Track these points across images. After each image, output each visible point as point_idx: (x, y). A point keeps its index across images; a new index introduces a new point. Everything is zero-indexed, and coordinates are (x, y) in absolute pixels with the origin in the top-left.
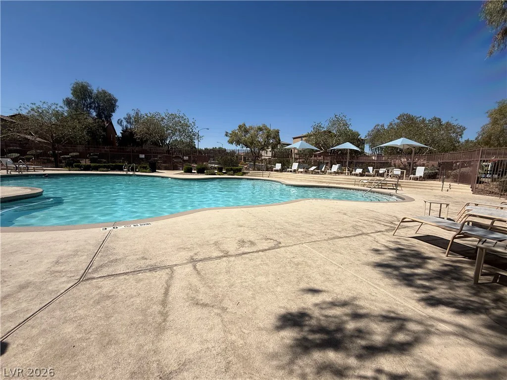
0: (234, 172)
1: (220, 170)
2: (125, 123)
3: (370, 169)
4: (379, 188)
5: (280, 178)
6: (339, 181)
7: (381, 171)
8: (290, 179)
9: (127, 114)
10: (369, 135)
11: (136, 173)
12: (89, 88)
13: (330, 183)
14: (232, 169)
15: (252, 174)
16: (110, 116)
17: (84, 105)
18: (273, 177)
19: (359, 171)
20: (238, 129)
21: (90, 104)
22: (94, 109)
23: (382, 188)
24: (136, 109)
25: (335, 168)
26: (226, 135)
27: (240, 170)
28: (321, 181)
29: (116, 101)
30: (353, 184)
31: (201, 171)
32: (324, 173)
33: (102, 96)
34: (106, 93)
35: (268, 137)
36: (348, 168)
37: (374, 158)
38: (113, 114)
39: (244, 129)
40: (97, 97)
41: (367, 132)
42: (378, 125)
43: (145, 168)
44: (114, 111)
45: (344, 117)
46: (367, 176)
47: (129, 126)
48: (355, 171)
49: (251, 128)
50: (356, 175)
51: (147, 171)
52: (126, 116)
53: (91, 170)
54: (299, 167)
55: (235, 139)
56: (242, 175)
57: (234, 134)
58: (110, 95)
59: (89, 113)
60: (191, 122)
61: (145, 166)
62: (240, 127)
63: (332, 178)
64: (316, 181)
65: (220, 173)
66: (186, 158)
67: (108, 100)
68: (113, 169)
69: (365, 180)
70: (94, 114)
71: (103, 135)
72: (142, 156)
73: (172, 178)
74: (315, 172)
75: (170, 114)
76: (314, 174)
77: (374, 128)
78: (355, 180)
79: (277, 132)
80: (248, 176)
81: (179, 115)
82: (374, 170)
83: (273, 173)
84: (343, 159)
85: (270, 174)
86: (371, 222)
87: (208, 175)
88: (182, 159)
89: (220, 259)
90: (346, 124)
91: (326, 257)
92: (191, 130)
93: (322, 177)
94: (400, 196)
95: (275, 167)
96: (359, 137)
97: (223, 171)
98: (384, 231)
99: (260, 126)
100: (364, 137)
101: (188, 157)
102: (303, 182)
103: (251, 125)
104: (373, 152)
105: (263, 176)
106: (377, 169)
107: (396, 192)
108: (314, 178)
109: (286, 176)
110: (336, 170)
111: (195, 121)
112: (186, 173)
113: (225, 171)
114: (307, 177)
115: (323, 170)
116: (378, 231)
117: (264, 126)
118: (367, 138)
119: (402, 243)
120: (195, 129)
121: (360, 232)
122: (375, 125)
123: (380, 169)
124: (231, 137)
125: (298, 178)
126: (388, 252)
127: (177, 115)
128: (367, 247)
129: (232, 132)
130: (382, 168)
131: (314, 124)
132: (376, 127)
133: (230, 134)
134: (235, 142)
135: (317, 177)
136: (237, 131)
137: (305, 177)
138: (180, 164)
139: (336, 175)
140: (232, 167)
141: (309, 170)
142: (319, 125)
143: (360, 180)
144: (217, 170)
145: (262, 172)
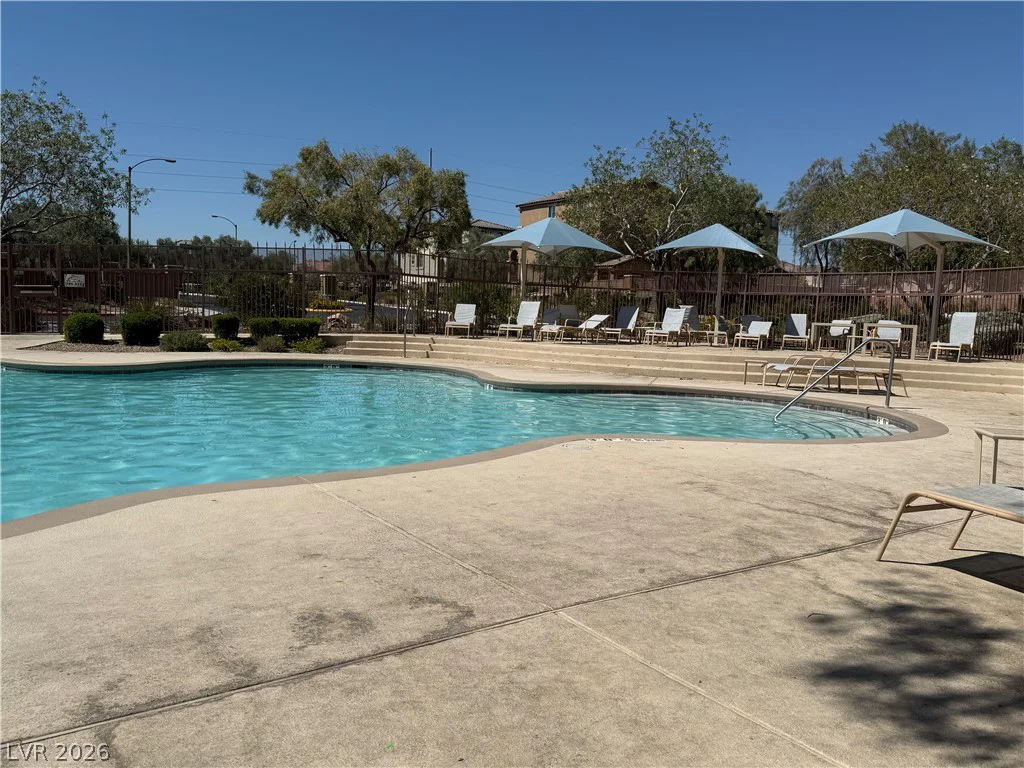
0: (287, 339)
1: (227, 329)
3: (800, 320)
4: (829, 390)
6: (691, 366)
7: (838, 327)
8: (510, 363)
10: (792, 197)
13: (656, 375)
14: (276, 328)
15: (361, 345)
18: (446, 356)
19: (759, 329)
20: (298, 166)
23: (840, 390)
25: (675, 319)
26: (251, 188)
27: (311, 330)
28: (624, 370)
30: (736, 378)
31: (141, 335)
32: (636, 337)
35: (421, 199)
36: (720, 321)
37: (810, 280)
39: (325, 167)
41: (786, 188)
42: (822, 163)
45: (701, 131)
46: (789, 346)
48: (746, 330)
49: (355, 163)
50: (751, 344)
54: (543, 316)
55: (287, 203)
56: (321, 349)
60: (93, 128)
62: (307, 156)
63: (666, 357)
65: (223, 342)
66: (74, 280)
69: (781, 361)
73: (10, 367)
74: (603, 334)
76: (600, 342)
77: (809, 175)
78: (747, 363)
79: (459, 182)
80: (346, 353)
81: (40, 100)
82: (813, 324)
83: (446, 342)
84: (703, 286)
85: (433, 345)
86: (804, 514)
87: (172, 350)
88: (58, 283)
89: (221, 699)
90: (709, 158)
91: (642, 658)
92: (95, 164)
93: (628, 354)
94: (901, 417)
95: (452, 319)
96: (758, 205)
97: (240, 335)
98: (849, 547)
99: (388, 157)
100: (776, 204)
101: (82, 278)
102: (560, 372)
103: (351, 151)
104: (807, 259)
105: (405, 354)
106: (823, 322)
107: (888, 403)
108: (600, 359)
109: (497, 353)
110: (677, 328)
111: (114, 124)
112: (75, 346)
113: (247, 335)
114: (572, 354)
115: (631, 327)
116: (826, 548)
117: (406, 159)
118: (786, 208)
119: (909, 587)
120: (115, 159)
121: (765, 555)
122: (812, 164)
123: (834, 322)
124: (271, 195)
125: (539, 360)
126: (863, 622)
127: (33, 98)
128: (791, 608)
129: (275, 174)
130: (839, 319)
131: (595, 154)
132: (816, 170)
133: (267, 184)
134: (290, 217)
135: (609, 353)
136: (294, 174)
137: (566, 354)
138: (50, 306)
139: (677, 346)
140: (280, 319)
141: (582, 326)
142: (613, 158)
143: (765, 364)
144: (215, 332)
145: (402, 336)
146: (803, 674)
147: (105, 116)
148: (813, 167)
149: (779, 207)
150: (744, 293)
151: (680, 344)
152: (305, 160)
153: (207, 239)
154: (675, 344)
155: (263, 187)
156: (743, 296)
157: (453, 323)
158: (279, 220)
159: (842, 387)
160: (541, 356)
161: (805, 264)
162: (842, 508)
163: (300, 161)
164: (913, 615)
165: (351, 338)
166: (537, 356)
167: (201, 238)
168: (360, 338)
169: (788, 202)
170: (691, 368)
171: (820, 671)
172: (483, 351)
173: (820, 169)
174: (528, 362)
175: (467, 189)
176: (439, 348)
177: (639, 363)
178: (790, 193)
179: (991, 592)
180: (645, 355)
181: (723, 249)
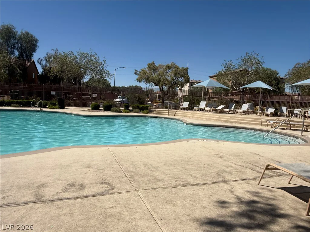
0: (140, 110)
1: (127, 107)
2: (44, 62)
3: (284, 108)
4: (288, 129)
5: (186, 116)
6: (246, 120)
7: (296, 111)
8: (195, 118)
9: (47, 54)
10: (289, 74)
11: (44, 109)
12: (14, 30)
13: (236, 122)
14: (138, 107)
15: (159, 112)
16: (31, 55)
17: (8, 45)
18: (179, 115)
19: (271, 110)
20: (147, 68)
21: (14, 44)
22: (17, 49)
24: (55, 49)
25: (245, 107)
26: (136, 73)
27: (146, 108)
28: (226, 121)
29: (37, 41)
30: (259, 124)
31: (107, 108)
32: (234, 112)
33: (24, 38)
34: (28, 34)
35: (175, 75)
36: (260, 108)
38: (34, 53)
39: (153, 68)
40: (21, 38)
41: (287, 71)
42: (299, 64)
43: (54, 104)
44: (34, 51)
45: (256, 55)
46: (280, 116)
47: (48, 65)
48: (267, 111)
49: (160, 66)
50: (268, 115)
51: (56, 107)
52: (45, 56)
53: (4, 106)
54: (207, 105)
55: (143, 76)
56: (148, 113)
57: (143, 73)
58: (32, 36)
59: (12, 53)
60: (101, 60)
61: (55, 102)
62: (149, 65)
63: (239, 117)
64: (221, 121)
65: (126, 111)
66: (95, 95)
67: (30, 41)
68: (25, 105)
69: (271, 120)
70: (17, 54)
71: (20, 73)
72: (53, 93)
73: (75, 115)
74: (223, 111)
75: (82, 53)
76: (223, 113)
77: (295, 67)
78: (262, 120)
79: (186, 70)
80: (154, 114)
81: (91, 54)
82: (288, 110)
83: (180, 112)
84: (256, 98)
85: (176, 112)
86: (245, 167)
87: (113, 112)
88: (91, 96)
89: (25, 205)
90: (258, 63)
91: (151, 209)
92: (102, 68)
93: (228, 116)
94: (305, 138)
95: (182, 106)
96: (278, 76)
97: (129, 109)
98: (252, 179)
99: (168, 65)
100: (284, 76)
101: (96, 95)
102: (208, 121)
103: (160, 64)
104: (293, 91)
105: (168, 115)
106: (292, 109)
107: (302, 134)
108: (220, 118)
109: (192, 115)
110: (246, 110)
111: (106, 59)
112: (93, 110)
113: (131, 109)
114: (213, 116)
115: (232, 109)
116: (243, 179)
117: (173, 65)
118: (287, 77)
119: (262, 195)
120: (106, 67)
121: (221, 179)
122: (296, 64)
123: (295, 109)
124: (140, 75)
125: (203, 117)
126: (236, 205)
127: (90, 54)
128: (215, 198)
129: (141, 70)
130: (297, 108)
131: (225, 63)
132: (297, 66)
133: (140, 72)
134: (145, 80)
135: (223, 116)
136: (147, 70)
137: (211, 116)
138: (94, 101)
139: (245, 115)
140: (139, 105)
141: (217, 108)
142: (230, 63)
143: (268, 121)
144: (124, 108)
145: (168, 110)
146: (199, 222)
147: (104, 57)
148: (296, 65)
149: (285, 77)
150: (268, 100)
151: (246, 114)
152: (148, 66)
153: (133, 86)
154: (245, 114)
155: (139, 73)
156: (267, 101)
157: (182, 107)
158: (141, 81)
159: (292, 128)
160: (204, 116)
161: (293, 93)
162: (260, 166)
163: (147, 66)
164: (257, 205)
165: (156, 110)
166: (203, 116)
167: (131, 86)
168: (158, 110)
169: (288, 75)
170: (246, 121)
171: (206, 221)
172: (189, 114)
173: (298, 66)
174: (200, 118)
175: (188, 72)
176: (177, 113)
177: (231, 119)
178: (289, 73)
179: (293, 201)
180: (233, 117)
181: (261, 88)
